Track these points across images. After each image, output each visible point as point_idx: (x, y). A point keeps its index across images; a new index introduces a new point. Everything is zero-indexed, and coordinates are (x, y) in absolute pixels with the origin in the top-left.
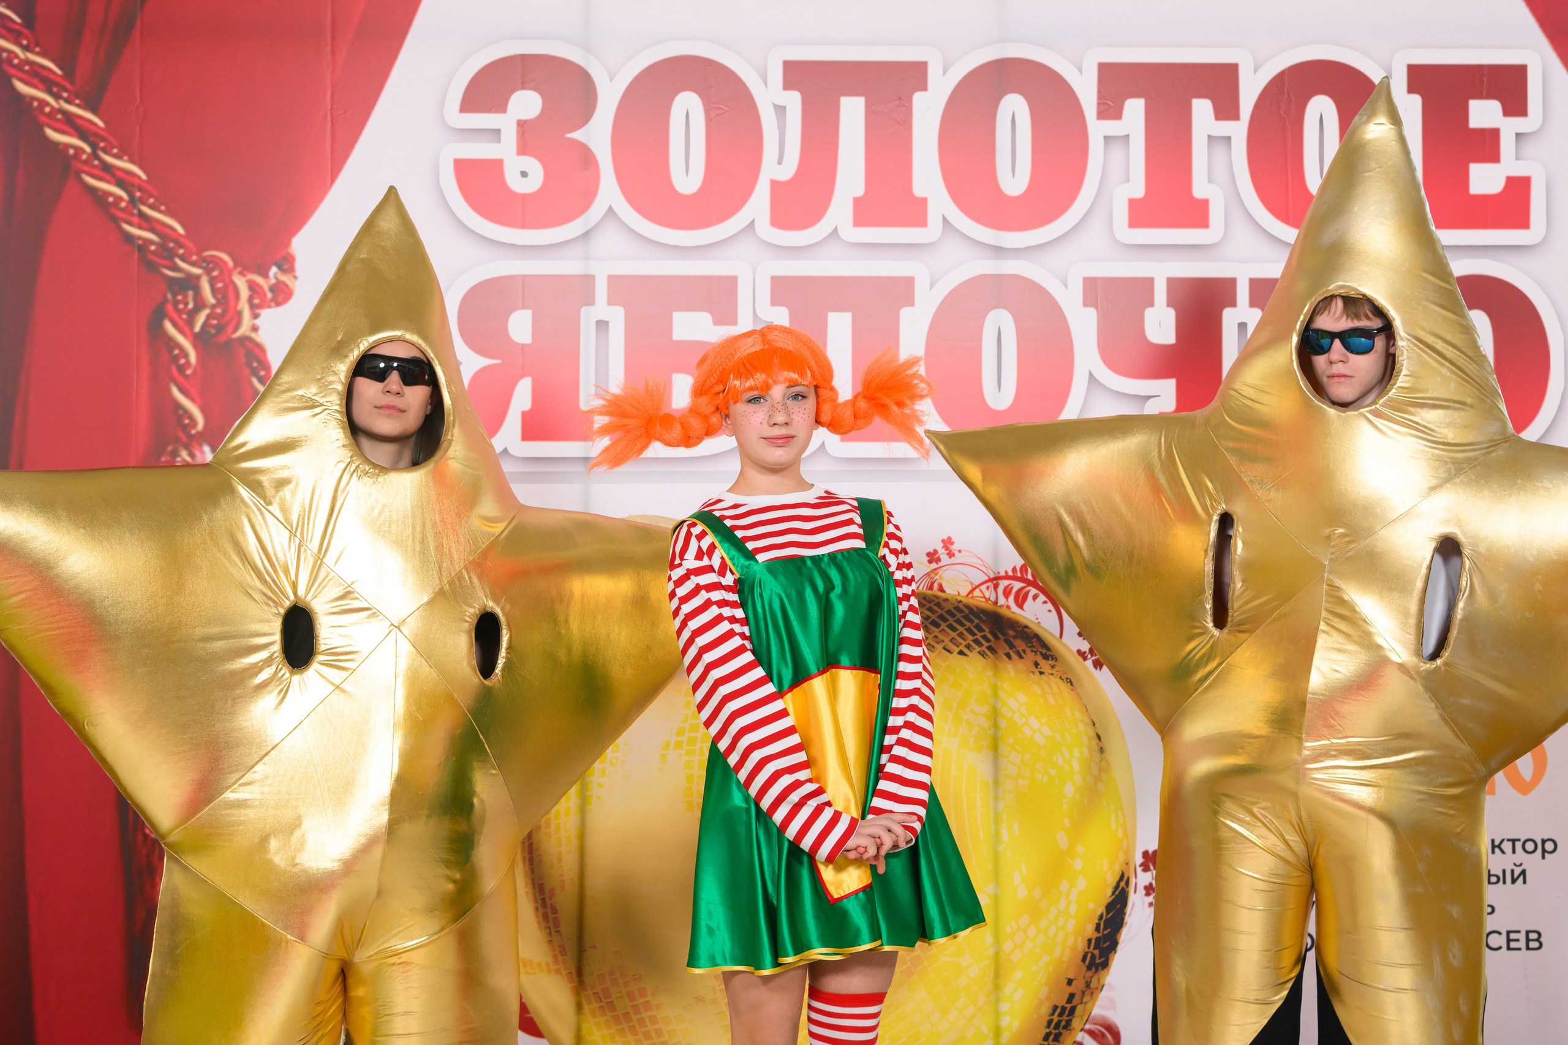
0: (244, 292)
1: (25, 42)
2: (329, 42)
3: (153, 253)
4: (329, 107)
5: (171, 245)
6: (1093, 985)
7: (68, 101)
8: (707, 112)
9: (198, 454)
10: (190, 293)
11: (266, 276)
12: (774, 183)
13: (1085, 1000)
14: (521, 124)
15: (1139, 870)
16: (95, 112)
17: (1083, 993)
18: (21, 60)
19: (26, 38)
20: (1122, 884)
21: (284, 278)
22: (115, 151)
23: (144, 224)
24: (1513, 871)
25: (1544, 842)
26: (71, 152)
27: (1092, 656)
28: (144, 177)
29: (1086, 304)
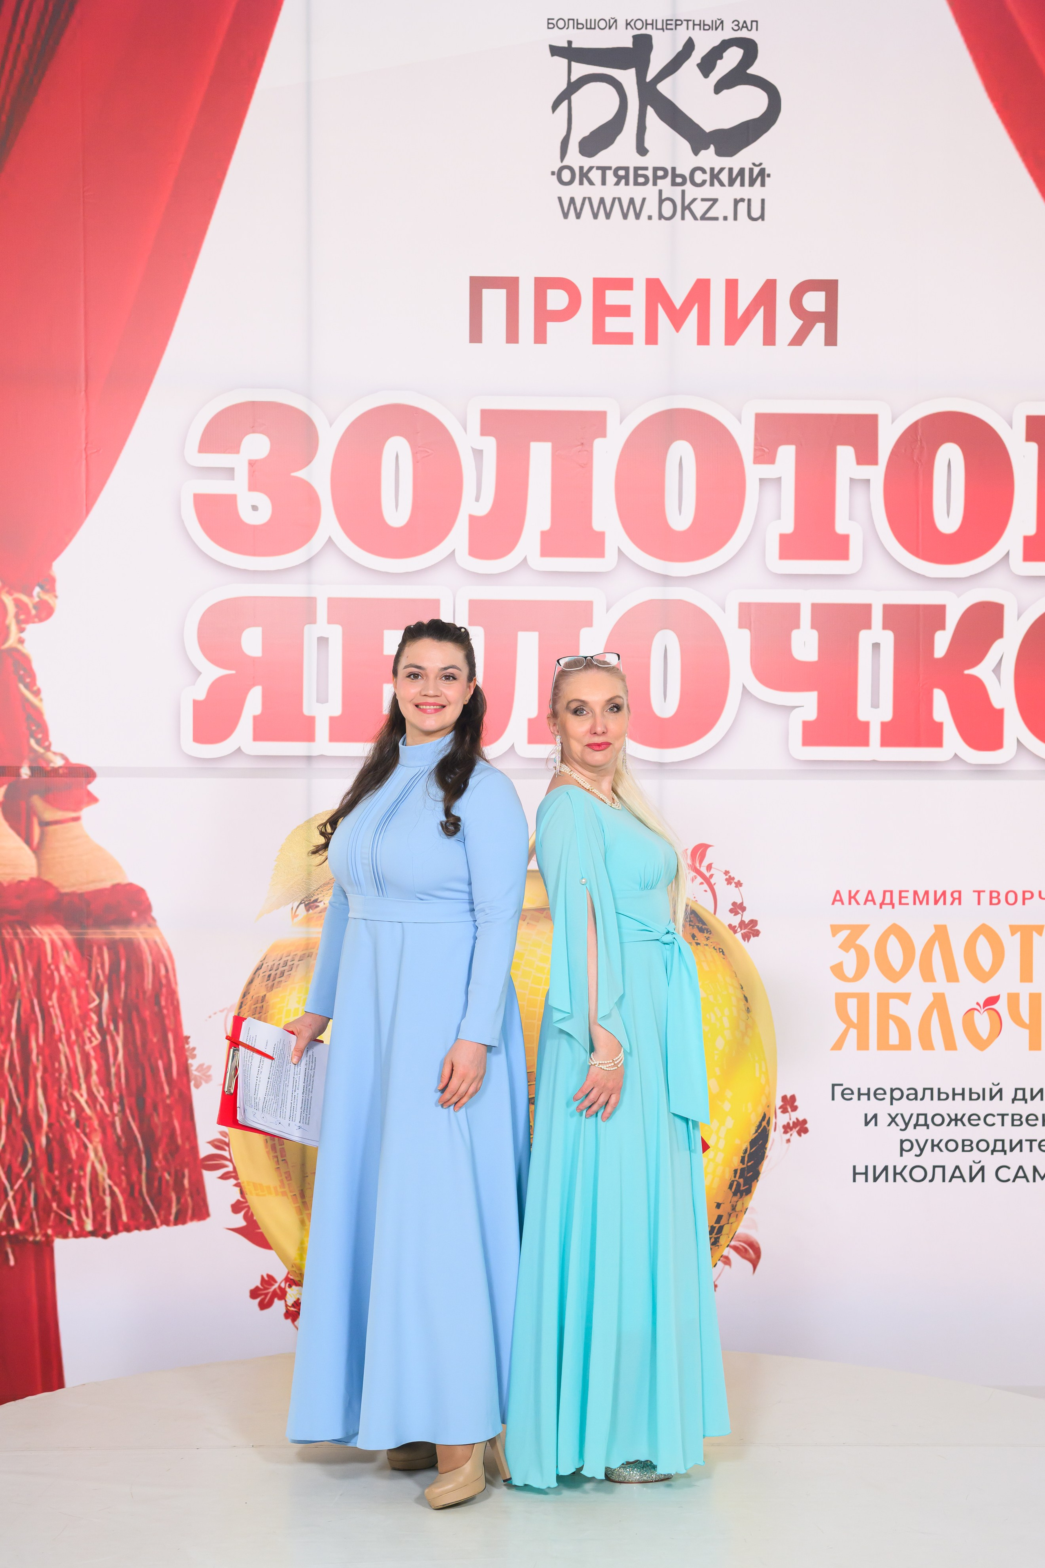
0: (12, 609)
2: (83, 388)
4: (84, 446)
6: (738, 1208)
8: (414, 454)
11: (30, 595)
12: (472, 518)
13: (731, 1221)
14: (252, 464)
15: (779, 1111)
17: (730, 1215)
20: (764, 1123)
21: (46, 597)
27: (741, 930)
29: (741, 626)
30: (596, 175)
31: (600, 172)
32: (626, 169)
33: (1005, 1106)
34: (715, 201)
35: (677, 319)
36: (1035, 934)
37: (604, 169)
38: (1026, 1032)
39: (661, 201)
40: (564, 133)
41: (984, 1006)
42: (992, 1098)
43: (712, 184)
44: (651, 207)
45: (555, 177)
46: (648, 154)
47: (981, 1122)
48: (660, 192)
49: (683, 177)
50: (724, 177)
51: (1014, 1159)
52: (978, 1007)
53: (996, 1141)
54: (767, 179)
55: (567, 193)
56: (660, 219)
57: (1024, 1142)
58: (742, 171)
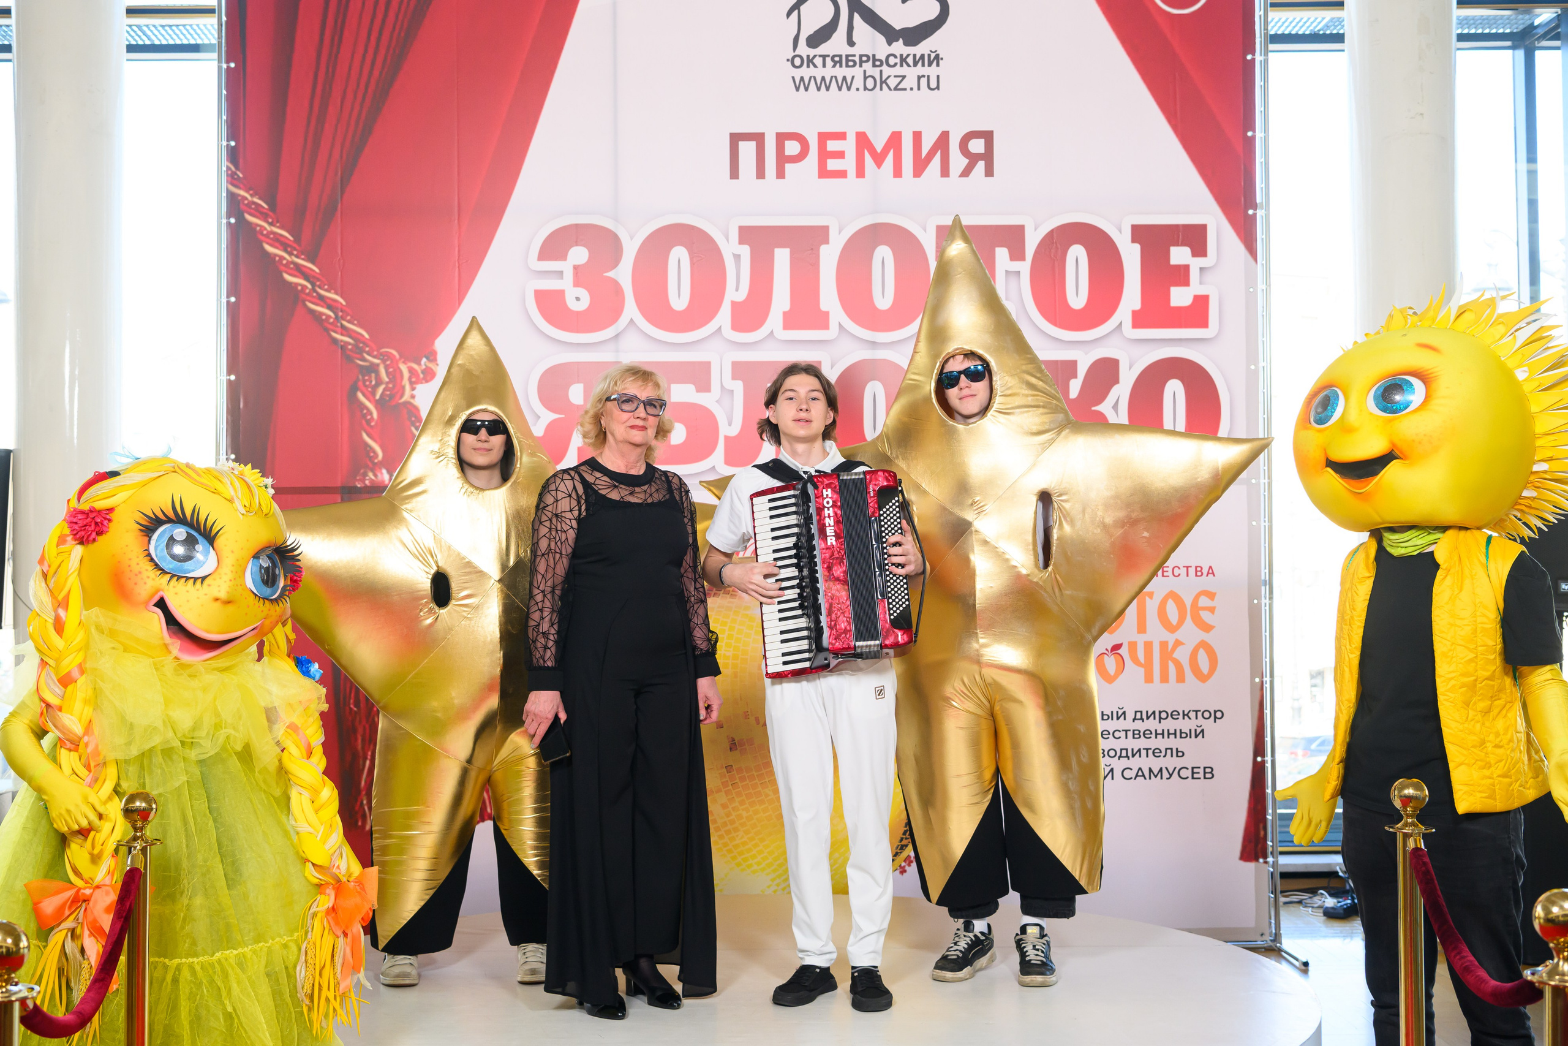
0: (406, 374)
1: (270, 220)
2: (457, 218)
3: (350, 350)
4: (457, 258)
5: (361, 345)
7: (297, 256)
8: (691, 259)
9: (379, 475)
10: (373, 375)
11: (419, 364)
12: (734, 304)
14: (576, 268)
16: (313, 263)
18: (268, 232)
19: (271, 218)
21: (430, 365)
22: (326, 287)
23: (344, 332)
24: (1196, 730)
25: (1215, 712)
26: (299, 288)
28: (344, 303)
30: (818, 61)
31: (821, 58)
32: (840, 56)
33: (1128, 724)
34: (904, 77)
35: (879, 160)
36: (1147, 598)
37: (824, 57)
38: (1142, 670)
39: (865, 78)
40: (795, 32)
41: (1111, 651)
42: (1118, 718)
43: (901, 65)
44: (858, 82)
45: (789, 63)
46: (856, 46)
47: (1111, 736)
48: (865, 71)
49: (881, 61)
50: (910, 60)
51: (1135, 763)
52: (1106, 652)
53: (1121, 750)
54: (941, 61)
55: (798, 73)
56: (865, 90)
57: (1142, 750)
58: (922, 56)
